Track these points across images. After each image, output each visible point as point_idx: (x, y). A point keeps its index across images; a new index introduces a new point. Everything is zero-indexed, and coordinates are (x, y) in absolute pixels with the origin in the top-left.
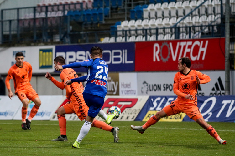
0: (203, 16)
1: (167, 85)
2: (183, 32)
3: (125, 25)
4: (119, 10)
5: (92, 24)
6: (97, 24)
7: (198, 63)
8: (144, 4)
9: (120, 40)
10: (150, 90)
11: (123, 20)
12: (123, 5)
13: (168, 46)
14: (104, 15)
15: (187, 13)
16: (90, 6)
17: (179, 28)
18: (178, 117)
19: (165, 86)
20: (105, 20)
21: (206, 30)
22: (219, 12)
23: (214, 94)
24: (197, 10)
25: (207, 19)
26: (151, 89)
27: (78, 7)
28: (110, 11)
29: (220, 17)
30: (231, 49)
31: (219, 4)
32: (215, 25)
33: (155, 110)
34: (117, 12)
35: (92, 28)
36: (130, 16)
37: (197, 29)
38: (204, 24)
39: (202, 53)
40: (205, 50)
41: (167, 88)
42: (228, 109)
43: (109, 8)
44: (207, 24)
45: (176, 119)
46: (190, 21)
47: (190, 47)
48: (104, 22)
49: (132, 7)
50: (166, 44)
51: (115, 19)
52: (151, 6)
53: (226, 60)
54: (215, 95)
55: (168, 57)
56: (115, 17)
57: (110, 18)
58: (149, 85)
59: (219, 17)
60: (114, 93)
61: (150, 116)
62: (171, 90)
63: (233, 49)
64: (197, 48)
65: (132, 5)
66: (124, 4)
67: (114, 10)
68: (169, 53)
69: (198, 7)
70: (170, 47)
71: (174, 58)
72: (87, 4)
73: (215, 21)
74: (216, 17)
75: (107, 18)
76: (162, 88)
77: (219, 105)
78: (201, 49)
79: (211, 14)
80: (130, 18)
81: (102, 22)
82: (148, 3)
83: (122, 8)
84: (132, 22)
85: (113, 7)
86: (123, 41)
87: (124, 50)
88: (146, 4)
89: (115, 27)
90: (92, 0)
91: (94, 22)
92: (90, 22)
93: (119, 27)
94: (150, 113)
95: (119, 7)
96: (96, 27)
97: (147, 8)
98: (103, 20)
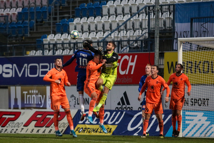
3: (51, 38)
4: (44, 23)
5: (16, 37)
6: (22, 37)
7: (126, 78)
9: (46, 53)
10: (78, 104)
11: (49, 33)
12: (48, 18)
14: (29, 28)
16: (14, 19)
20: (30, 33)
33: (84, 123)
34: (42, 25)
35: (16, 40)
36: (55, 29)
38: (131, 39)
39: (131, 67)
40: (134, 64)
43: (34, 21)
44: (134, 39)
48: (29, 35)
49: (58, 21)
51: (41, 33)
52: (77, 20)
56: (40, 30)
59: (146, 32)
61: (79, 129)
65: (58, 19)
67: (39, 23)
69: (126, 22)
75: (31, 31)
78: (130, 64)
80: (56, 31)
81: (26, 35)
82: (74, 17)
83: (48, 21)
84: (58, 36)
85: (38, 20)
86: (49, 55)
87: (51, 64)
88: (72, 18)
89: (41, 40)
90: (16, 13)
91: (19, 35)
92: (15, 35)
93: (45, 40)
94: (79, 127)
95: (44, 20)
96: (20, 40)
97: (73, 22)
98: (29, 33)
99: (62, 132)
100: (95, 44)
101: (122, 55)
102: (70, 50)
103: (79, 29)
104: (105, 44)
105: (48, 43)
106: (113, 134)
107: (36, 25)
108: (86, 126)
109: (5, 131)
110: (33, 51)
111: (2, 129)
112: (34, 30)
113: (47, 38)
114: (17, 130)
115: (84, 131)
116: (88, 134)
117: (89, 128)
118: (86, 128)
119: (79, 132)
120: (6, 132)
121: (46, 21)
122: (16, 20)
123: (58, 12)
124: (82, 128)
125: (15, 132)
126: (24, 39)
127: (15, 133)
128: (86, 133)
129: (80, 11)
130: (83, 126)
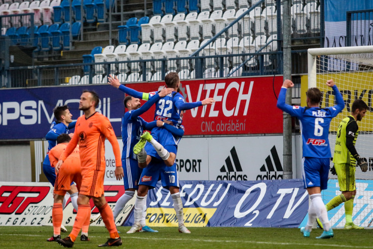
0: (246, 38)
1: (181, 161)
2: (210, 66)
3: (108, 52)
4: (99, 26)
5: (50, 51)
6: (59, 51)
7: (235, 122)
8: (142, 15)
9: (98, 80)
11: (105, 44)
12: (105, 16)
13: (183, 90)
14: (71, 35)
15: (218, 32)
16: (47, 19)
17: (203, 59)
18: (199, 219)
19: (178, 163)
20: (73, 44)
21: (251, 62)
22: (275, 29)
23: (265, 176)
24: (235, 26)
25: (253, 43)
27: (26, 20)
28: (82, 29)
29: (276, 38)
30: (293, 96)
31: (275, 16)
32: (266, 54)
33: (159, 205)
34: (95, 30)
35: (50, 58)
36: (117, 37)
37: (235, 60)
38: (247, 52)
39: (243, 102)
40: (247, 97)
41: (182, 166)
42: (288, 203)
43: (80, 23)
44: (253, 51)
45: (196, 222)
46: (223, 46)
47: (221, 92)
48: (71, 48)
49: (122, 22)
51: (92, 43)
52: (155, 20)
53: (285, 116)
54: (265, 179)
56: (91, 39)
57: (82, 41)
59: (274, 38)
61: (150, 216)
62: (188, 171)
63: (297, 96)
65: (122, 18)
66: (108, 15)
67: (91, 27)
69: (237, 21)
70: (186, 91)
71: (194, 114)
72: (42, 15)
73: (267, 46)
74: (270, 39)
75: (76, 41)
77: (271, 197)
78: (241, 97)
79: (261, 34)
80: (119, 40)
81: (67, 47)
82: (151, 15)
83: (105, 23)
84: (121, 49)
85: (88, 21)
86: (104, 82)
87: (105, 99)
88: (147, 15)
89: (90, 57)
90: (51, 8)
91: (54, 48)
92: (47, 49)
93: (98, 56)
94: (149, 213)
95: (99, 20)
96: (57, 58)
97: (148, 22)
98: (71, 44)
99: (119, 222)
100: (184, 63)
101: (228, 81)
102: (141, 73)
103: (158, 35)
104: (198, 62)
105: (102, 61)
106: (209, 224)
107: (85, 30)
108: (161, 210)
109: (22, 221)
110: (76, 76)
111: (17, 219)
112: (80, 39)
113: (101, 53)
114: (42, 219)
115: (159, 219)
116: (165, 225)
117: (168, 215)
118: (162, 215)
119: (150, 221)
120: (23, 224)
121: (103, 22)
122: (50, 21)
123: (122, 5)
124: (156, 214)
125: (39, 224)
126: (62, 54)
128: (162, 224)
129: (162, 4)
130: (158, 211)
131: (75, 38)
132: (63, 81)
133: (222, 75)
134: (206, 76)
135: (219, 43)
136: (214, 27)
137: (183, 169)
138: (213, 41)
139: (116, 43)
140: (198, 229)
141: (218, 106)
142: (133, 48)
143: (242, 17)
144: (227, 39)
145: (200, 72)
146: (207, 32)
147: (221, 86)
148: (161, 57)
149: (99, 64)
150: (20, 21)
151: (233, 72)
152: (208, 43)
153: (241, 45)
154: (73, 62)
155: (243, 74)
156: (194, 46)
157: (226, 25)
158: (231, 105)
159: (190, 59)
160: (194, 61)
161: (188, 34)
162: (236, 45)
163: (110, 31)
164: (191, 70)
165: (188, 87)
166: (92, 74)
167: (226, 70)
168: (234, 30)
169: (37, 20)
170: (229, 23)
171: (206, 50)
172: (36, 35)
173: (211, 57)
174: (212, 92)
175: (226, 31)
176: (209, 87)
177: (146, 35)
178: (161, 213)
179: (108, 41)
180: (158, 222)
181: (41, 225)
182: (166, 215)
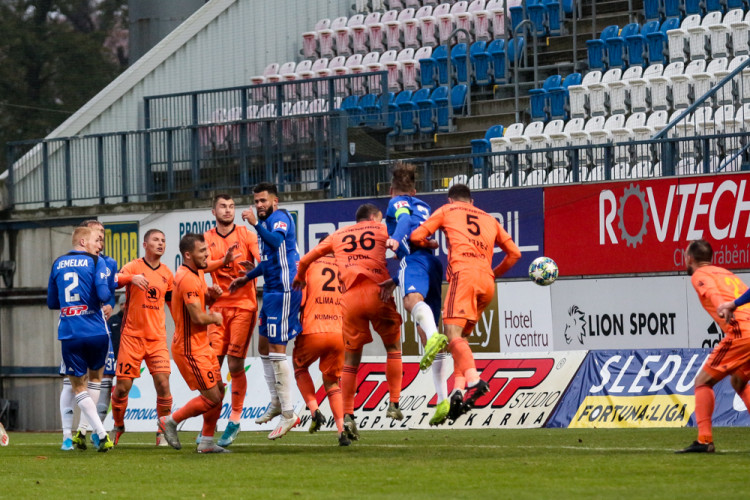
0: (746, 105)
1: (642, 316)
2: (687, 155)
3: (514, 135)
4: (497, 91)
5: (416, 134)
6: (432, 134)
7: (732, 249)
8: (570, 70)
9: (497, 182)
10: (592, 334)
11: (508, 120)
12: (507, 74)
13: (641, 196)
14: (450, 108)
15: (698, 96)
16: (410, 80)
17: (674, 143)
18: (674, 414)
19: (636, 320)
20: (455, 121)
24: (728, 86)
26: (594, 329)
27: (375, 83)
28: (468, 95)
33: (605, 392)
34: (491, 97)
35: (416, 146)
36: (528, 109)
37: (729, 143)
39: (745, 215)
41: (642, 325)
43: (466, 86)
45: (668, 419)
46: (708, 121)
47: (707, 199)
48: (451, 128)
49: (536, 82)
50: (635, 191)
51: (486, 120)
52: (592, 78)
55: (644, 230)
56: (485, 113)
57: (469, 116)
58: (586, 318)
60: (484, 345)
61: (590, 411)
62: (653, 332)
64: (728, 201)
65: (536, 75)
66: (512, 71)
67: (483, 92)
68: (646, 219)
69: (731, 77)
70: (647, 199)
71: (661, 236)
72: (401, 73)
75: (459, 117)
76: (628, 327)
78: (741, 206)
80: (531, 113)
81: (444, 128)
82: (584, 70)
83: (507, 85)
84: (535, 128)
85: (479, 82)
86: (507, 185)
87: (509, 214)
88: (579, 71)
89: (484, 143)
90: (416, 62)
91: (423, 129)
92: (412, 131)
93: (497, 142)
94: (589, 404)
95: (497, 80)
96: (428, 146)
97: (581, 82)
98: (450, 121)
99: (539, 420)
100: (643, 150)
101: (717, 180)
102: (569, 169)
103: (597, 104)
104: (667, 149)
105: (504, 149)
106: (691, 422)
107: (473, 98)
108: (610, 400)
109: (375, 422)
110: (461, 176)
111: (367, 418)
112: (466, 113)
113: (502, 136)
114: (409, 417)
115: (606, 415)
116: (616, 425)
117: (621, 407)
118: (611, 407)
119: (591, 419)
120: (377, 427)
121: (504, 83)
122: (415, 84)
123: (535, 55)
124: (600, 407)
125: (403, 426)
126: (435, 140)
127: (403, 428)
128: (610, 424)
129: (603, 50)
130: (603, 401)
131: (457, 111)
132: (438, 185)
133: (707, 168)
134: (681, 172)
135: (701, 116)
136: (692, 89)
137: (645, 329)
138: (692, 112)
139: (526, 119)
140: (673, 431)
141: (702, 222)
142: (555, 126)
143: (739, 70)
144: (715, 109)
145: (670, 165)
146: (681, 96)
147: (707, 187)
148: (604, 141)
149: (499, 154)
150: (365, 85)
151: (726, 164)
152: (683, 116)
153: (739, 118)
154: (456, 152)
155: (743, 168)
156: (658, 121)
157: (712, 85)
158: (723, 220)
159: (653, 143)
160: (659, 147)
161: (649, 102)
162: (729, 118)
163: (517, 98)
164: (655, 162)
165: (649, 190)
166: (488, 171)
167: (714, 161)
168: (726, 92)
169: (392, 82)
170: (717, 81)
171: (680, 127)
172: (392, 108)
173: (689, 139)
174: (692, 198)
175: (712, 94)
176: (686, 190)
177: (576, 104)
178: (609, 405)
179: (514, 115)
180: (605, 420)
181: (406, 428)
182: (618, 407)
